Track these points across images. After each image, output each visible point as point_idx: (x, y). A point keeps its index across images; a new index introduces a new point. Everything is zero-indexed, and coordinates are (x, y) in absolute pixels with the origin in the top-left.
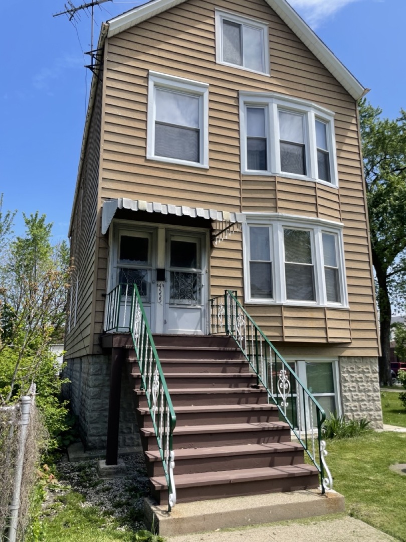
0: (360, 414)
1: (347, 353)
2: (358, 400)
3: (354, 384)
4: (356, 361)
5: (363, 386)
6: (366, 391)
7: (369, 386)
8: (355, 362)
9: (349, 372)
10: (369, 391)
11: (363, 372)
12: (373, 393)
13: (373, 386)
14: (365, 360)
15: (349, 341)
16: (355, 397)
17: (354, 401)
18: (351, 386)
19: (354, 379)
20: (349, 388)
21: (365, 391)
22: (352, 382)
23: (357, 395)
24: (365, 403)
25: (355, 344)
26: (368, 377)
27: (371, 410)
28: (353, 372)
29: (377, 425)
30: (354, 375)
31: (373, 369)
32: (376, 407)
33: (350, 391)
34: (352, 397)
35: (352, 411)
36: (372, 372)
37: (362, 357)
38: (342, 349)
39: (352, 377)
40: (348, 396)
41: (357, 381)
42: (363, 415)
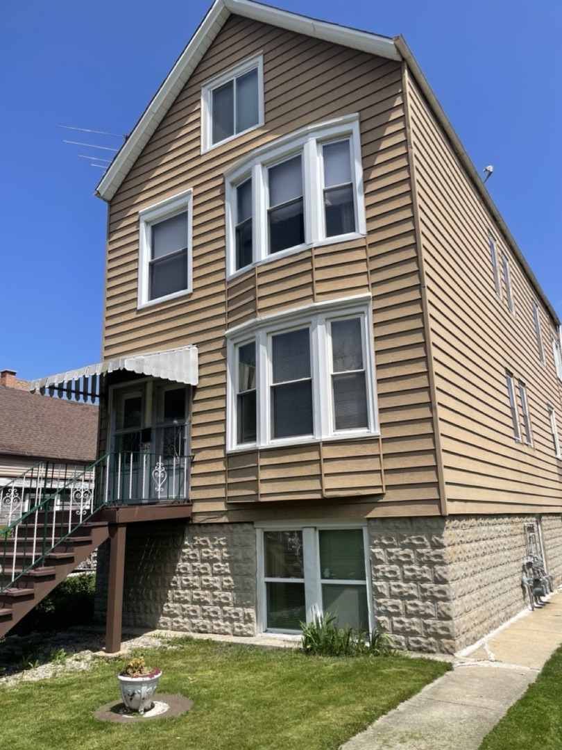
0: (406, 620)
1: (377, 512)
2: (401, 596)
3: (394, 567)
4: (398, 525)
5: (412, 570)
6: (419, 580)
7: (424, 572)
8: (398, 528)
9: (384, 546)
10: (424, 580)
11: (412, 546)
12: (433, 585)
13: (434, 573)
14: (415, 524)
15: (379, 491)
16: (395, 590)
17: (393, 596)
18: (387, 569)
19: (392, 558)
20: (383, 573)
21: (415, 579)
22: (391, 562)
23: (399, 587)
24: (416, 602)
25: (391, 496)
26: (422, 555)
27: (428, 616)
28: (392, 546)
29: (441, 646)
30: (393, 550)
31: (433, 540)
32: (440, 611)
33: (387, 579)
34: (390, 589)
35: (389, 615)
36: (431, 546)
37: (410, 518)
38: (367, 506)
39: (390, 554)
40: (381, 586)
41: (400, 563)
42: (410, 624)
